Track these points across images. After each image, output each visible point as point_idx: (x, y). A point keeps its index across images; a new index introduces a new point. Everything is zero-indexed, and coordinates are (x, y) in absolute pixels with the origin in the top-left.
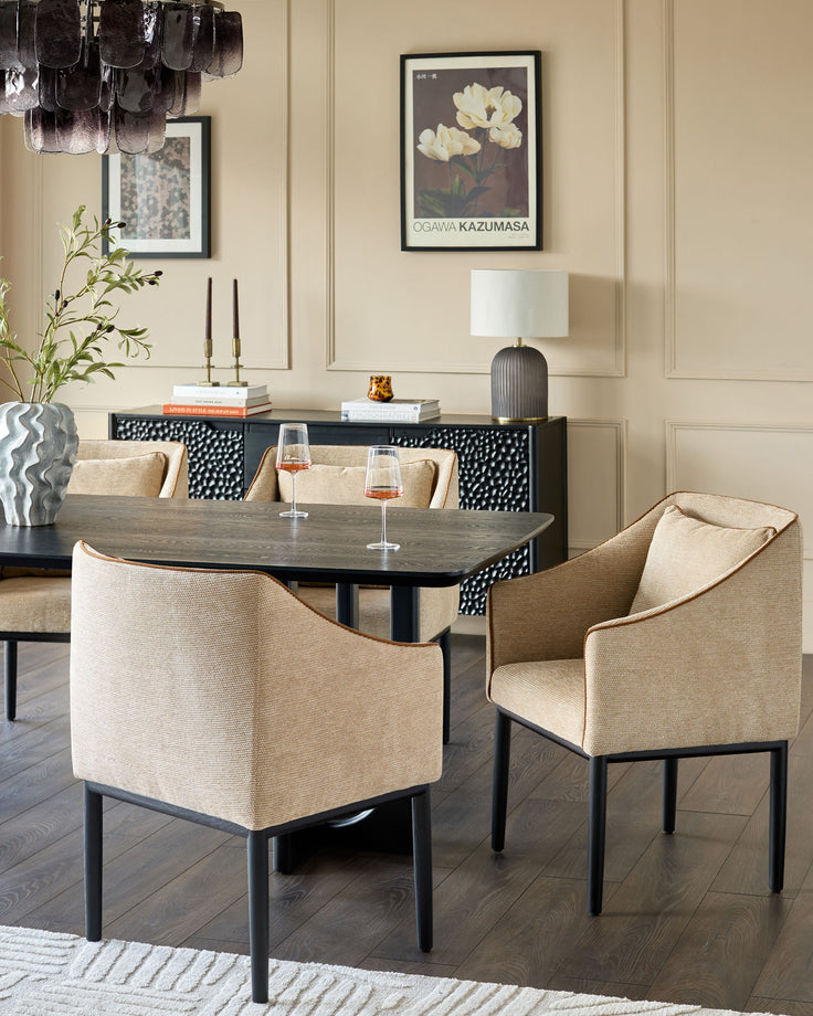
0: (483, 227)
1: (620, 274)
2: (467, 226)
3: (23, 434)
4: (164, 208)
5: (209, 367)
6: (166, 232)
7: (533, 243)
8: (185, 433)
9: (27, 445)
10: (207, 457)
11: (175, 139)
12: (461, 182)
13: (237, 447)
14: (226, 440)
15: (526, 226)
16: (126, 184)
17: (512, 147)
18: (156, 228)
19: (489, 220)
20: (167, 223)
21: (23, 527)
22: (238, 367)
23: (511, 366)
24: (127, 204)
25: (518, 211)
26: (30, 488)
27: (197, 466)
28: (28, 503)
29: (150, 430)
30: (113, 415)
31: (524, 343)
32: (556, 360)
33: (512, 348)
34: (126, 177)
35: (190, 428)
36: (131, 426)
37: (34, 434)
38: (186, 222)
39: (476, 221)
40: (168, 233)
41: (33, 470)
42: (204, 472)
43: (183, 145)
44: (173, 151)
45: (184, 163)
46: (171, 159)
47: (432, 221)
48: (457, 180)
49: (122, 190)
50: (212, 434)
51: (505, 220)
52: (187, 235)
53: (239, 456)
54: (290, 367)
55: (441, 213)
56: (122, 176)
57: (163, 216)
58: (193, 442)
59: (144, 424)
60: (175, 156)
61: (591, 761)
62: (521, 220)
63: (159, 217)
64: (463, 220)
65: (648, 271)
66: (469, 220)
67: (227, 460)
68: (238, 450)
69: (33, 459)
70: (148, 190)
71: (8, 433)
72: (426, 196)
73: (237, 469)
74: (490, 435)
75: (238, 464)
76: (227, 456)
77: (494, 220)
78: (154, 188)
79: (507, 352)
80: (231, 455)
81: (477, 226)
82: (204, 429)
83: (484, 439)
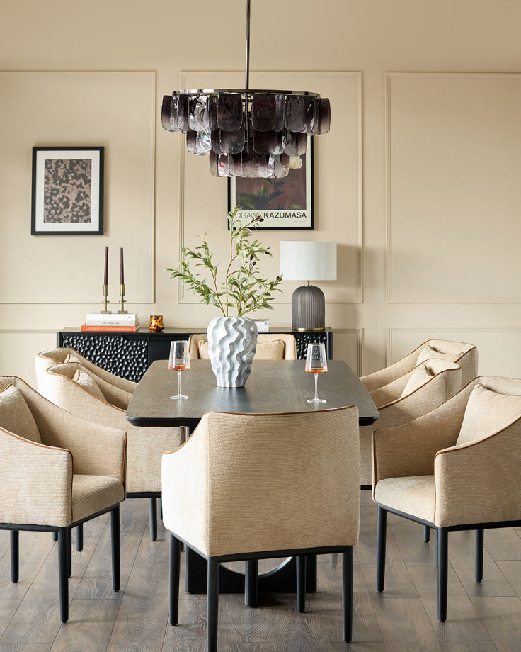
0: (279, 216)
1: (359, 243)
2: (269, 215)
3: (236, 335)
4: (74, 203)
5: (106, 302)
6: (75, 218)
7: (309, 225)
8: (109, 343)
9: (237, 341)
10: (124, 357)
11: (82, 160)
12: (265, 189)
13: (144, 350)
14: (137, 346)
15: (304, 215)
16: (47, 188)
17: (296, 168)
18: (68, 216)
19: (282, 212)
20: (75, 213)
21: (230, 388)
22: (123, 301)
23: (305, 298)
24: (48, 201)
25: (300, 206)
26: (237, 366)
27: (117, 363)
28: (236, 374)
29: (86, 342)
30: (60, 333)
31: (310, 285)
32: (328, 294)
33: (304, 287)
34: (48, 184)
35: (113, 340)
36: (73, 340)
37: (241, 335)
38: (87, 212)
39: (274, 212)
40: (75, 220)
41: (240, 355)
42: (122, 367)
43: (86, 165)
44: (80, 168)
45: (87, 175)
46: (78, 172)
47: (247, 212)
48: (262, 187)
49: (45, 192)
50: (127, 343)
51: (292, 212)
52: (89, 220)
53: (145, 356)
54: (155, 302)
55: (252, 207)
56: (45, 183)
57: (73, 208)
58: (115, 349)
59: (82, 338)
60: (81, 171)
61: (439, 531)
62: (302, 211)
63: (70, 209)
64: (266, 212)
65: (376, 241)
66: (270, 212)
67: (137, 359)
68: (144, 353)
69: (240, 348)
70: (63, 192)
71: (226, 334)
72: (244, 198)
73: (143, 364)
74: (303, 338)
75: (145, 361)
76: (137, 356)
77: (285, 211)
78: (67, 191)
79: (300, 290)
80: (140, 355)
81: (275, 215)
82: (122, 340)
83: (300, 341)
